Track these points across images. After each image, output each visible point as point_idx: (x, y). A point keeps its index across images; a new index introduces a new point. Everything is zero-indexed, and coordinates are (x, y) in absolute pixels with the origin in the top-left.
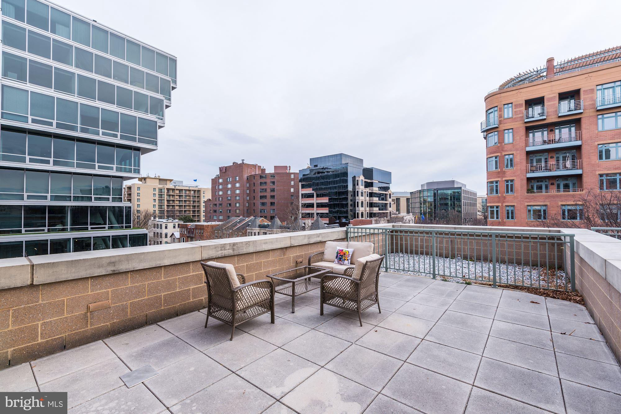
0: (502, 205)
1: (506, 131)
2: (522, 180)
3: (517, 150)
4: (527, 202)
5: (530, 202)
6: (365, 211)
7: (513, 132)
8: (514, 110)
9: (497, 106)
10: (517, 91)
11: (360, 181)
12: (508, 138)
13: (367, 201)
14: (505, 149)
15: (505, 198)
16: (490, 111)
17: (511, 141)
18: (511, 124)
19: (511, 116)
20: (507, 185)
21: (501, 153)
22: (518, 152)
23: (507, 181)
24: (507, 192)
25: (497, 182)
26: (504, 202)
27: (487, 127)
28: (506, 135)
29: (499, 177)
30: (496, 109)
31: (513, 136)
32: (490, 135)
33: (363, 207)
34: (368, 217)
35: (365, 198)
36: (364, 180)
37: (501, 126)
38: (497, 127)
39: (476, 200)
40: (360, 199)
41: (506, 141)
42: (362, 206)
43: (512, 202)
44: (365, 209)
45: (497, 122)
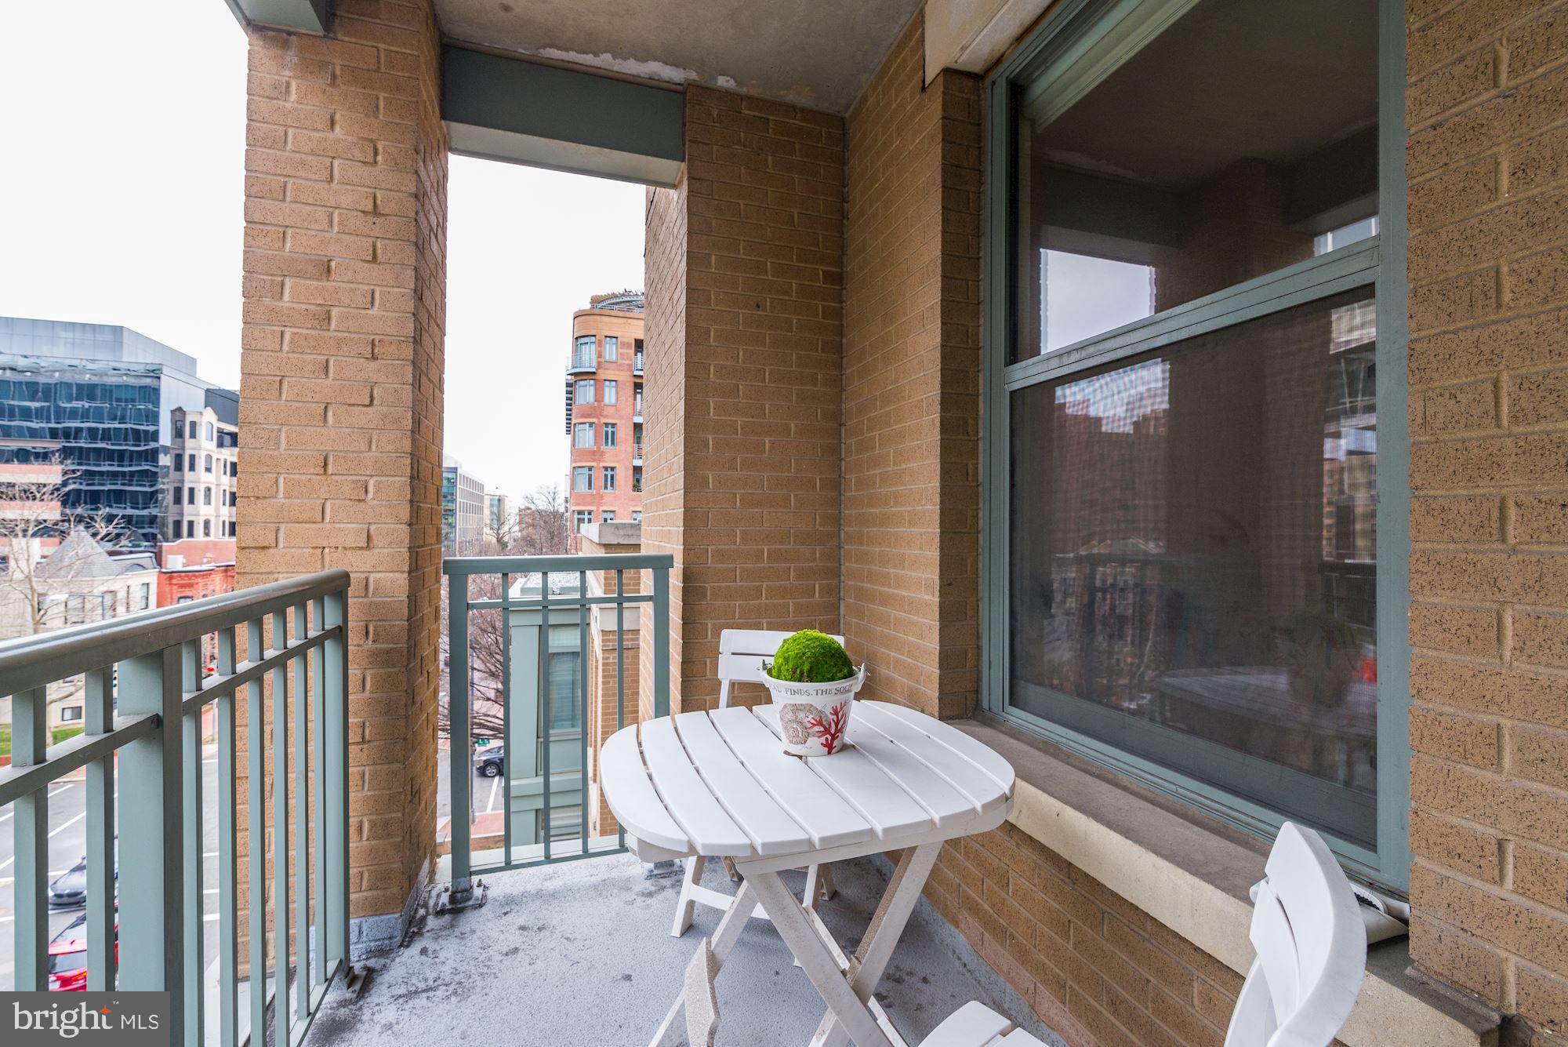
0: (597, 510)
1: (607, 383)
2: (627, 468)
3: (621, 418)
4: (633, 506)
5: (636, 506)
6: (218, 516)
7: (617, 387)
8: (620, 350)
9: (595, 336)
10: (625, 320)
11: (203, 424)
12: (610, 395)
13: (223, 488)
14: (605, 413)
15: (602, 497)
16: (583, 340)
17: (613, 401)
18: (613, 372)
19: (614, 358)
20: (606, 476)
21: (599, 419)
22: (624, 422)
23: (606, 469)
24: (606, 488)
25: (590, 469)
26: (600, 504)
27: (574, 367)
28: (607, 390)
29: (594, 460)
30: (593, 339)
31: (617, 393)
32: (581, 383)
33: (209, 504)
34: (224, 534)
35: (218, 477)
36: (217, 424)
37: (600, 371)
38: (594, 373)
39: (481, 498)
40: (198, 479)
41: (607, 400)
42: (208, 501)
43: (612, 505)
44: (217, 509)
45: (594, 364)
